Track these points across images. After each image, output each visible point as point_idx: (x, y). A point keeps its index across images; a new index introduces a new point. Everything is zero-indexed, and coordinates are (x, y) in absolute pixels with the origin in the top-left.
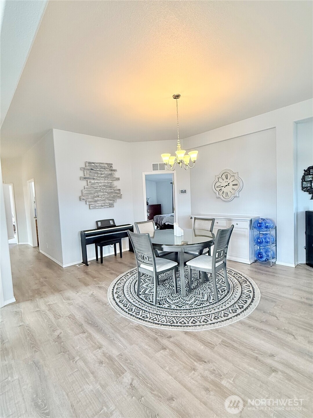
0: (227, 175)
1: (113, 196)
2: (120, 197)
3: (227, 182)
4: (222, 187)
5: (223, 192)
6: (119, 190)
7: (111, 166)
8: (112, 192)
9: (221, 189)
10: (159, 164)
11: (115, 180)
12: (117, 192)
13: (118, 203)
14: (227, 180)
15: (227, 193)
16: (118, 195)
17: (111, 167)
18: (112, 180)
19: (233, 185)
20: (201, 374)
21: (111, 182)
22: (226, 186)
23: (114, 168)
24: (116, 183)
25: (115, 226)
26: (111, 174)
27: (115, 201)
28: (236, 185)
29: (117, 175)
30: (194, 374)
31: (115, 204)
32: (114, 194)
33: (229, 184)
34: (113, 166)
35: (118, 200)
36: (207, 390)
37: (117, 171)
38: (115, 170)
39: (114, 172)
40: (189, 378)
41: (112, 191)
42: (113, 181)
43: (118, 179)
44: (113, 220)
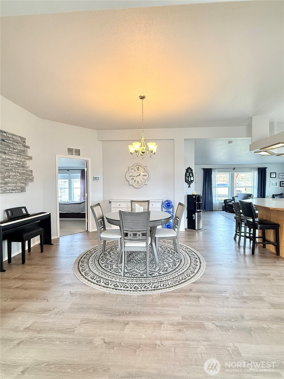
0: (138, 167)
1: (25, 178)
2: (32, 180)
3: (139, 173)
4: (134, 176)
5: (135, 180)
6: (31, 171)
7: (24, 140)
8: (24, 173)
9: (133, 178)
10: (75, 149)
11: (28, 159)
12: (29, 174)
13: (30, 187)
14: (138, 171)
15: (138, 182)
16: (30, 177)
17: (24, 142)
18: (25, 158)
19: (144, 176)
20: (168, 323)
21: (24, 160)
22: (138, 176)
23: (27, 144)
24: (28, 163)
25: (28, 215)
26: (24, 151)
27: (27, 184)
28: (146, 175)
29: (30, 153)
30: (164, 327)
31: (27, 188)
32: (26, 176)
33: (140, 174)
34: (26, 141)
35: (30, 184)
36: (180, 331)
37: (30, 148)
38: (28, 147)
39: (27, 149)
40: (164, 331)
41: (25, 171)
42: (25, 160)
43: (31, 158)
44: (25, 208)
